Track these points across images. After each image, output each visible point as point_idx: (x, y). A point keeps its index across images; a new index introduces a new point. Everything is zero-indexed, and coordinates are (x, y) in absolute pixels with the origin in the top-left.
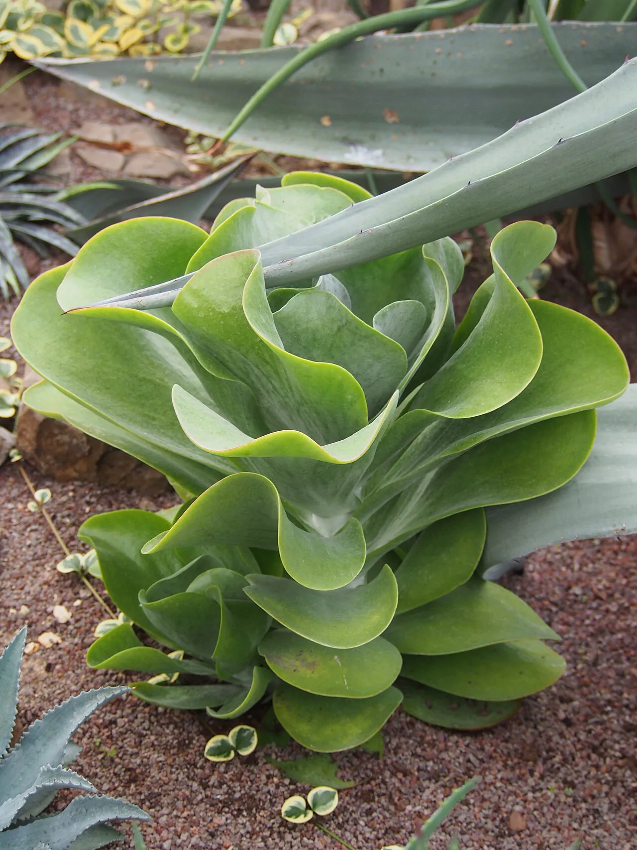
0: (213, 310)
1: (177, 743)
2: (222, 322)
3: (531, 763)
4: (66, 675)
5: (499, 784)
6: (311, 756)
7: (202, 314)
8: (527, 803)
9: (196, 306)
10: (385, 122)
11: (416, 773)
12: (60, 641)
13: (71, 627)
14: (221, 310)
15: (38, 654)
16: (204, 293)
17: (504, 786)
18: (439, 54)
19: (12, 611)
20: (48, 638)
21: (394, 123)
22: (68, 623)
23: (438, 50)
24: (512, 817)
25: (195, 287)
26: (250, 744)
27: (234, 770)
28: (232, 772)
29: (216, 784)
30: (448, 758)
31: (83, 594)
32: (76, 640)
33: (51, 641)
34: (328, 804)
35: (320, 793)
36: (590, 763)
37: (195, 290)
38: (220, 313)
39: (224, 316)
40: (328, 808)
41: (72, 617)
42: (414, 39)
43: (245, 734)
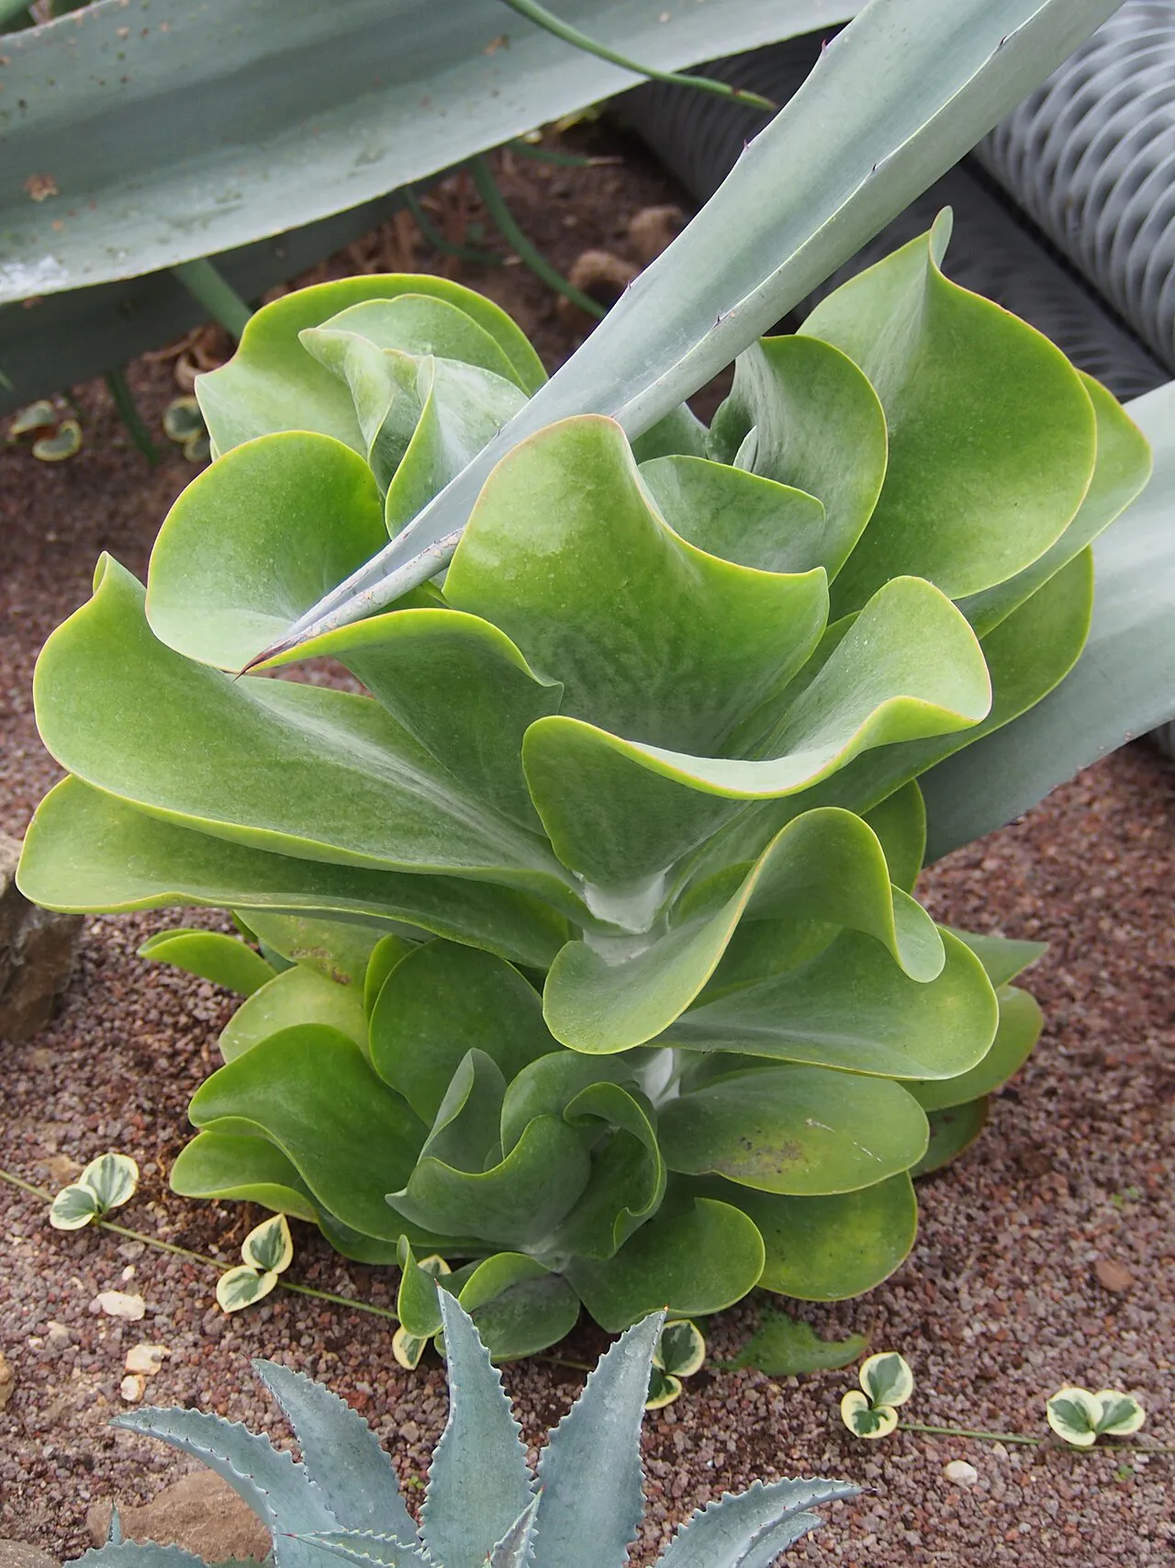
0: (531, 558)
1: (537, 1416)
2: (552, 575)
3: (1045, 1178)
4: (231, 1403)
5: (1035, 1233)
6: (759, 1328)
7: (511, 575)
8: (1097, 1241)
9: (497, 564)
10: (33, 202)
11: (921, 1275)
12: (168, 1352)
13: (159, 1320)
14: (549, 553)
15: (151, 1392)
16: (506, 533)
17: (1043, 1233)
18: (125, 37)
19: (33, 1342)
20: (142, 1357)
21: (50, 197)
22: (149, 1315)
23: (122, 31)
24: (1100, 1272)
25: (485, 527)
26: (692, 1350)
27: (691, 1410)
28: (691, 1414)
29: (690, 1444)
30: (942, 1229)
31: (129, 1252)
32: (190, 1337)
33: (154, 1359)
34: (898, 1382)
35: (874, 1370)
36: (1105, 1138)
37: (487, 533)
38: (547, 559)
39: (552, 562)
40: (902, 1388)
41: (146, 1300)
42: (74, 22)
43: (676, 1337)
